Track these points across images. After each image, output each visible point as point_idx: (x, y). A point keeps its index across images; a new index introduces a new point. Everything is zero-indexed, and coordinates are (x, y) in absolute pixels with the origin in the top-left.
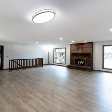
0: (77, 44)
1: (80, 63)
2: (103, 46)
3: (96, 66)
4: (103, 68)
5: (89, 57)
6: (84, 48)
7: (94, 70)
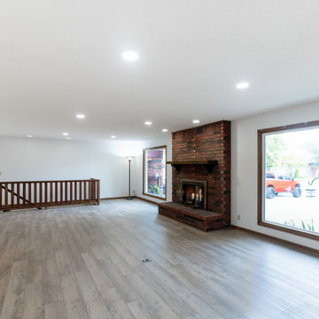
0: (187, 130)
1: (195, 197)
2: (260, 133)
3: (238, 213)
4: (260, 222)
5: (215, 178)
6: (204, 143)
7: (235, 228)
